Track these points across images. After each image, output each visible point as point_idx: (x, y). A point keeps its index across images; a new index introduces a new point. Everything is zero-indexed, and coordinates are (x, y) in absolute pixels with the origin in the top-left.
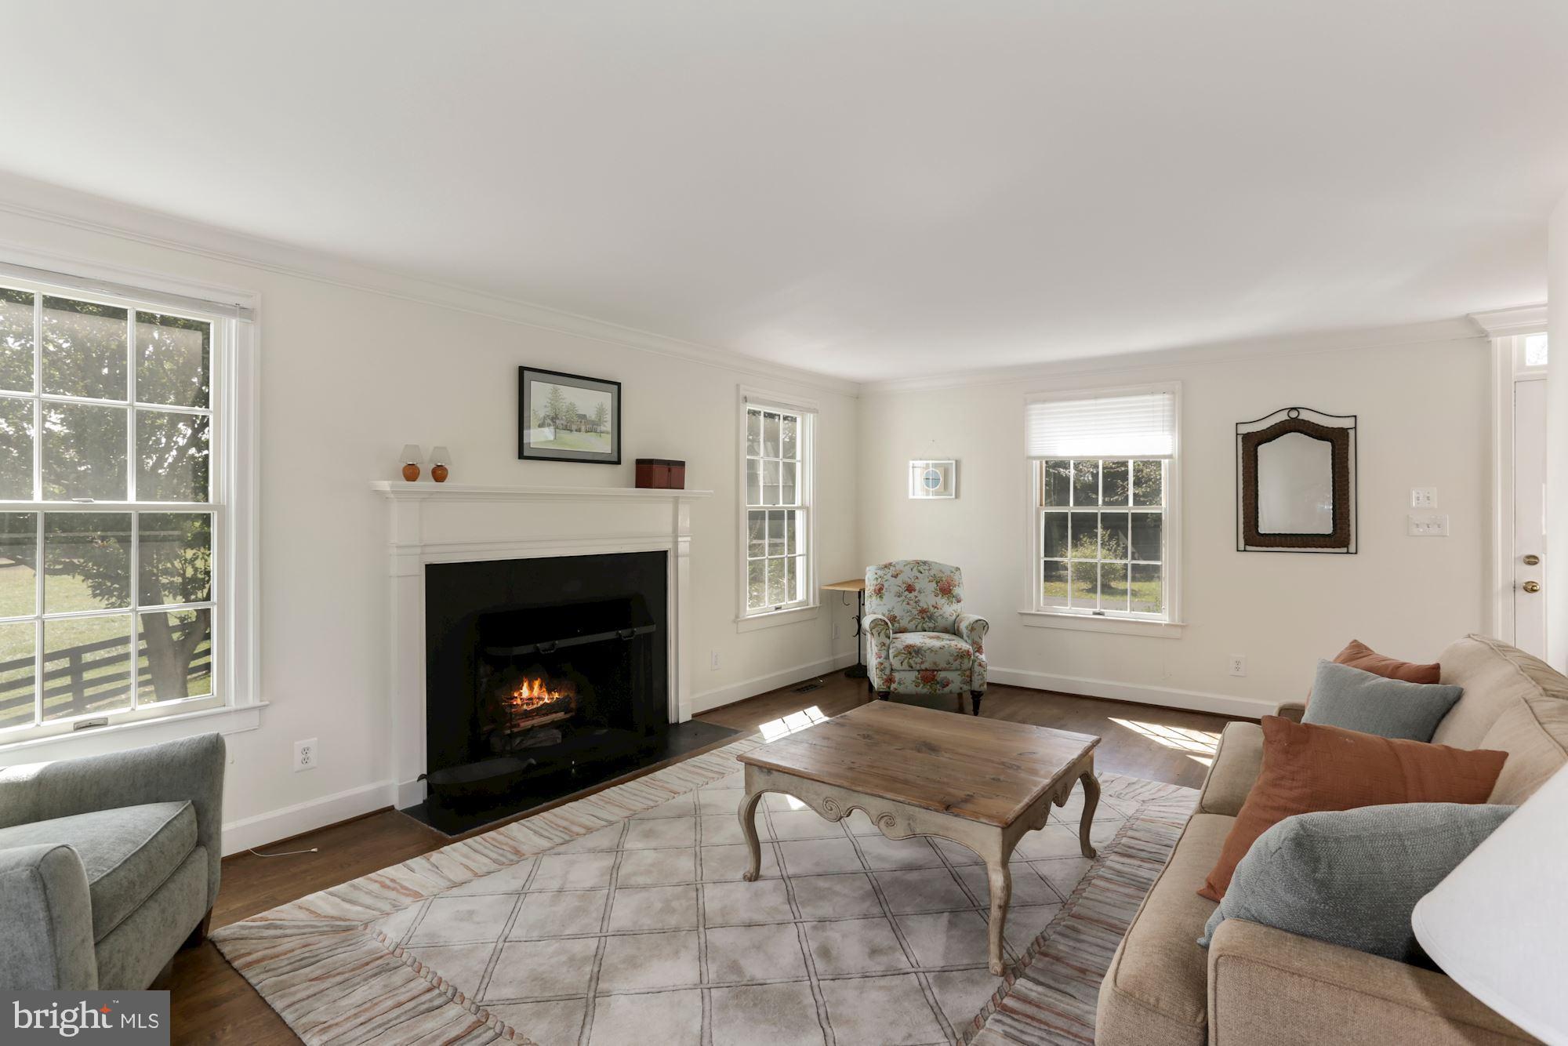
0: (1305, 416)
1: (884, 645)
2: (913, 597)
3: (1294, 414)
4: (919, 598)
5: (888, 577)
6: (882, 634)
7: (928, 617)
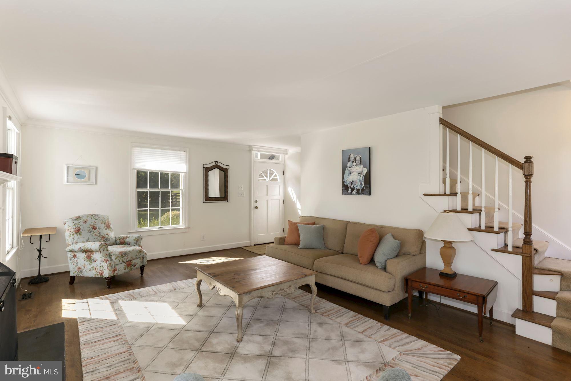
0: (219, 164)
1: (107, 255)
2: (97, 232)
3: (217, 163)
4: (100, 231)
5: (81, 223)
6: (105, 250)
7: (106, 239)
